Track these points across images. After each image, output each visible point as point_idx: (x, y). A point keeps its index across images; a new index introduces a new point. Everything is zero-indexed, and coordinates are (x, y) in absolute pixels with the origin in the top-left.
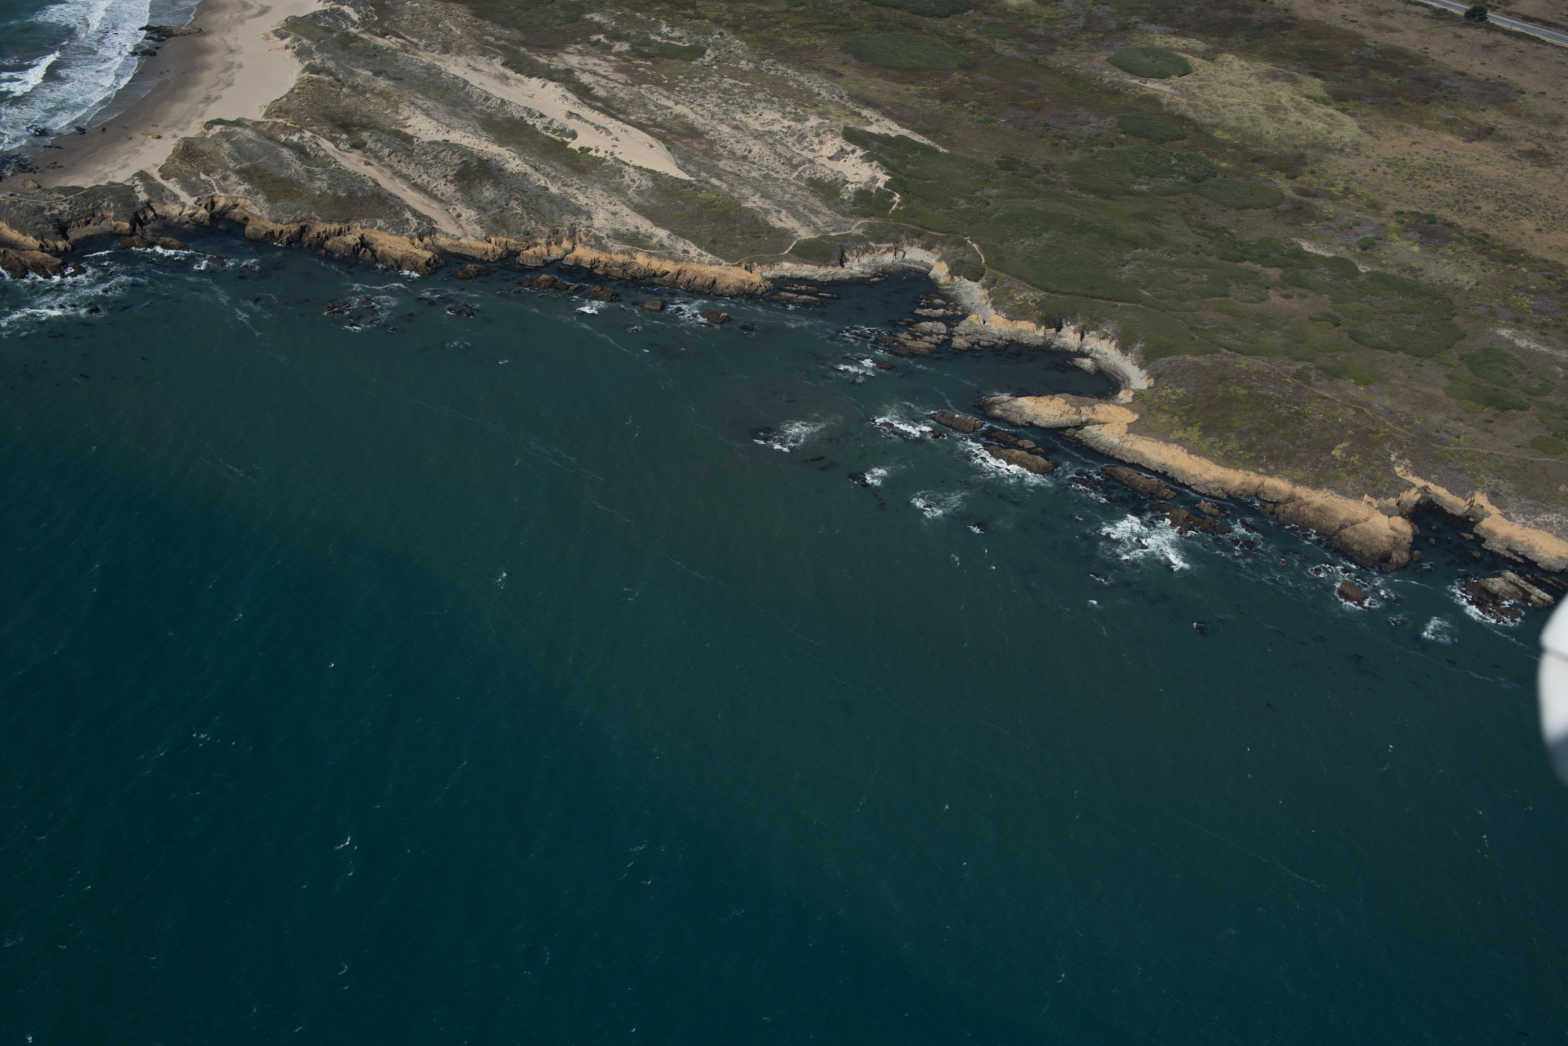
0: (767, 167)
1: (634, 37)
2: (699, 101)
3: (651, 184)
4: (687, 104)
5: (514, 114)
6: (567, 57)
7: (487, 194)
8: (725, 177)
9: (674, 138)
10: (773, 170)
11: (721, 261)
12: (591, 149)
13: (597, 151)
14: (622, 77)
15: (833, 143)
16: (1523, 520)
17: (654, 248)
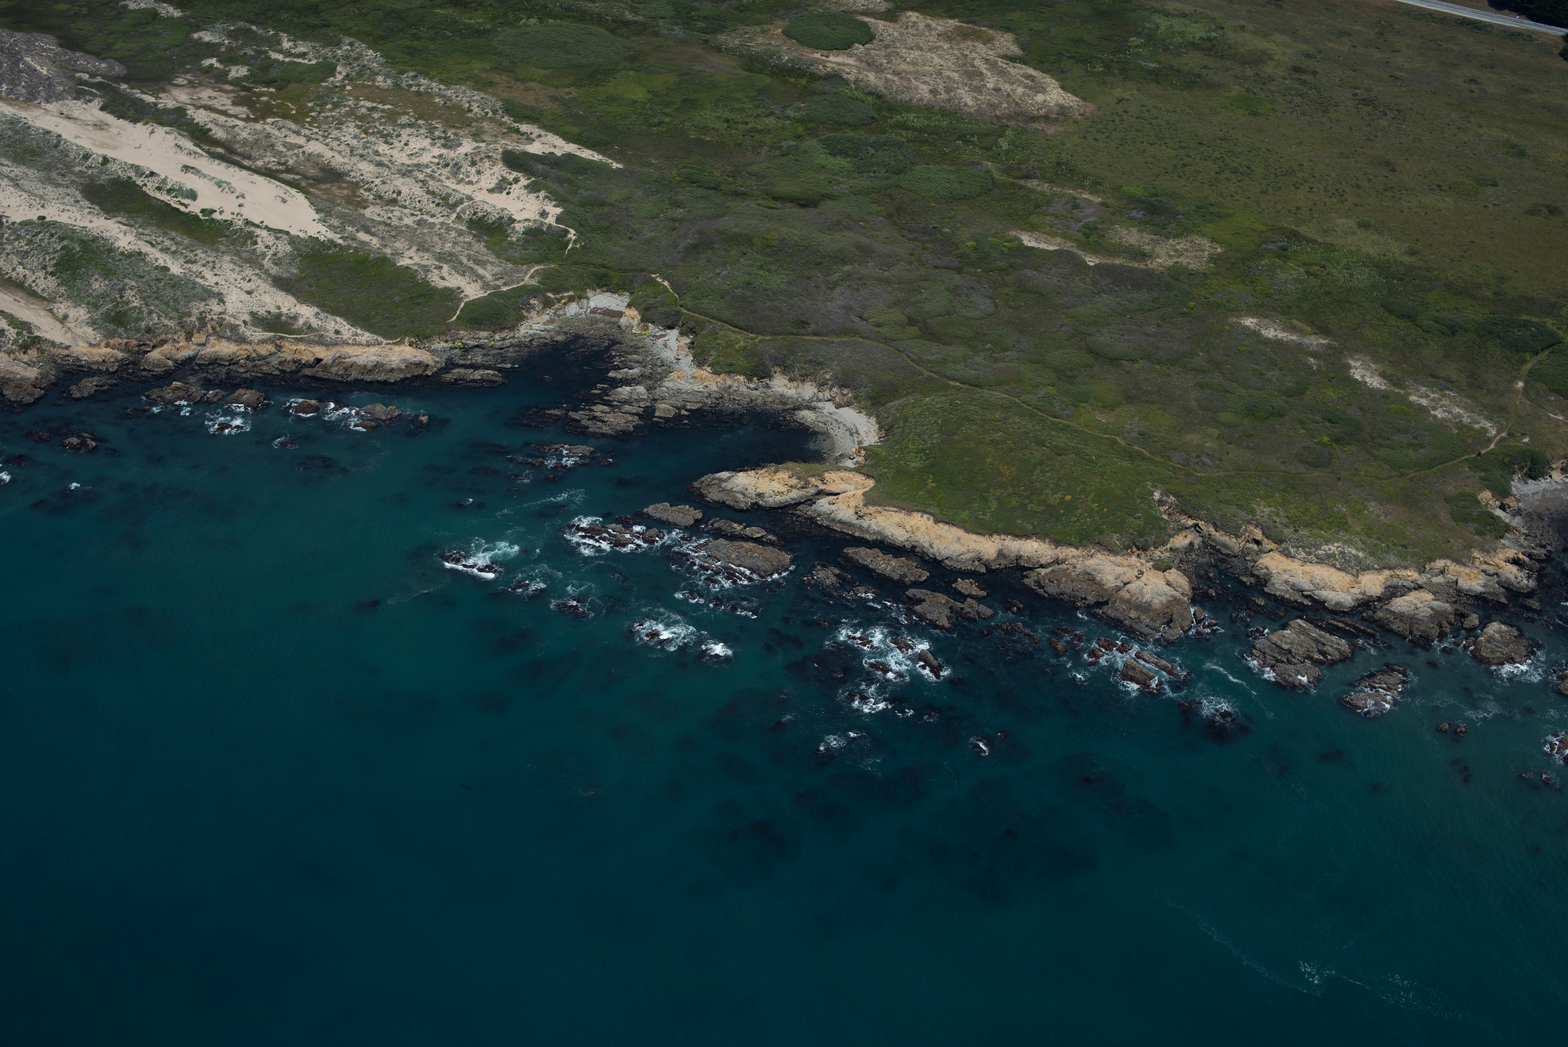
0: (421, 210)
1: (252, 57)
2: (335, 133)
3: (289, 248)
4: (321, 139)
5: (120, 173)
6: (176, 92)
7: (96, 285)
8: (373, 230)
9: (310, 185)
10: (428, 213)
11: (380, 339)
12: (215, 211)
13: (221, 212)
14: (242, 111)
15: (492, 172)
16: (1303, 555)
17: (300, 331)
